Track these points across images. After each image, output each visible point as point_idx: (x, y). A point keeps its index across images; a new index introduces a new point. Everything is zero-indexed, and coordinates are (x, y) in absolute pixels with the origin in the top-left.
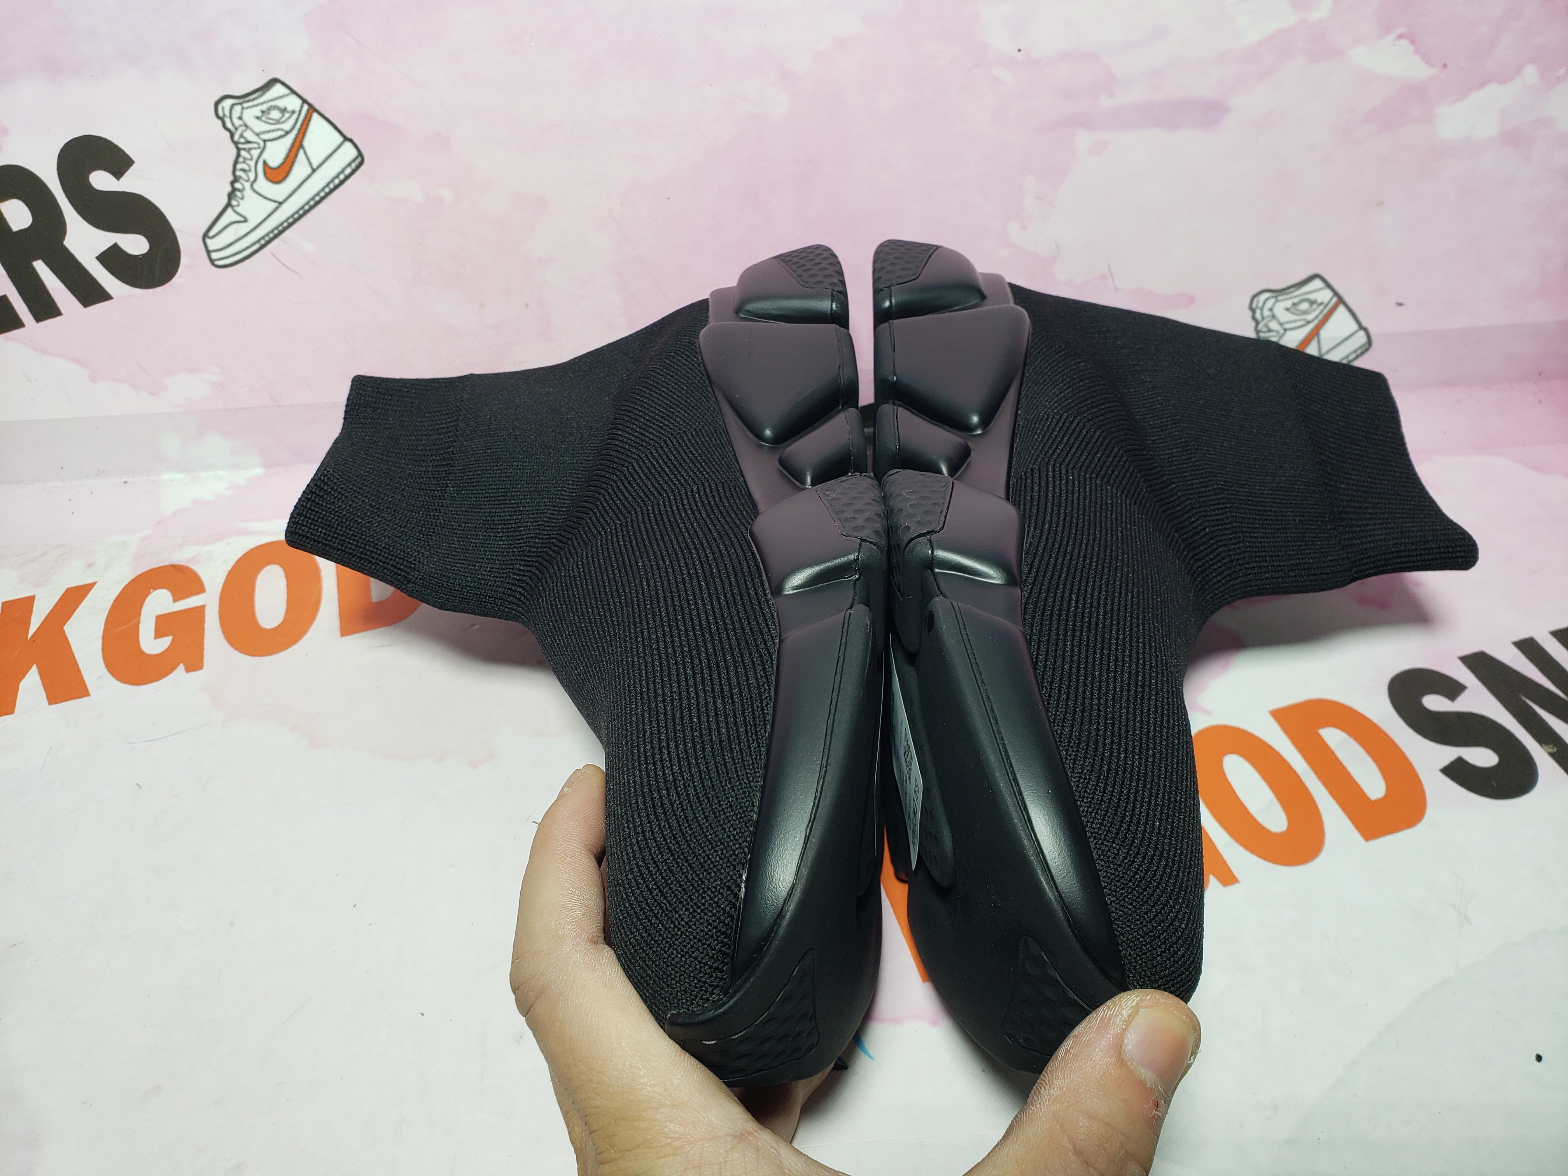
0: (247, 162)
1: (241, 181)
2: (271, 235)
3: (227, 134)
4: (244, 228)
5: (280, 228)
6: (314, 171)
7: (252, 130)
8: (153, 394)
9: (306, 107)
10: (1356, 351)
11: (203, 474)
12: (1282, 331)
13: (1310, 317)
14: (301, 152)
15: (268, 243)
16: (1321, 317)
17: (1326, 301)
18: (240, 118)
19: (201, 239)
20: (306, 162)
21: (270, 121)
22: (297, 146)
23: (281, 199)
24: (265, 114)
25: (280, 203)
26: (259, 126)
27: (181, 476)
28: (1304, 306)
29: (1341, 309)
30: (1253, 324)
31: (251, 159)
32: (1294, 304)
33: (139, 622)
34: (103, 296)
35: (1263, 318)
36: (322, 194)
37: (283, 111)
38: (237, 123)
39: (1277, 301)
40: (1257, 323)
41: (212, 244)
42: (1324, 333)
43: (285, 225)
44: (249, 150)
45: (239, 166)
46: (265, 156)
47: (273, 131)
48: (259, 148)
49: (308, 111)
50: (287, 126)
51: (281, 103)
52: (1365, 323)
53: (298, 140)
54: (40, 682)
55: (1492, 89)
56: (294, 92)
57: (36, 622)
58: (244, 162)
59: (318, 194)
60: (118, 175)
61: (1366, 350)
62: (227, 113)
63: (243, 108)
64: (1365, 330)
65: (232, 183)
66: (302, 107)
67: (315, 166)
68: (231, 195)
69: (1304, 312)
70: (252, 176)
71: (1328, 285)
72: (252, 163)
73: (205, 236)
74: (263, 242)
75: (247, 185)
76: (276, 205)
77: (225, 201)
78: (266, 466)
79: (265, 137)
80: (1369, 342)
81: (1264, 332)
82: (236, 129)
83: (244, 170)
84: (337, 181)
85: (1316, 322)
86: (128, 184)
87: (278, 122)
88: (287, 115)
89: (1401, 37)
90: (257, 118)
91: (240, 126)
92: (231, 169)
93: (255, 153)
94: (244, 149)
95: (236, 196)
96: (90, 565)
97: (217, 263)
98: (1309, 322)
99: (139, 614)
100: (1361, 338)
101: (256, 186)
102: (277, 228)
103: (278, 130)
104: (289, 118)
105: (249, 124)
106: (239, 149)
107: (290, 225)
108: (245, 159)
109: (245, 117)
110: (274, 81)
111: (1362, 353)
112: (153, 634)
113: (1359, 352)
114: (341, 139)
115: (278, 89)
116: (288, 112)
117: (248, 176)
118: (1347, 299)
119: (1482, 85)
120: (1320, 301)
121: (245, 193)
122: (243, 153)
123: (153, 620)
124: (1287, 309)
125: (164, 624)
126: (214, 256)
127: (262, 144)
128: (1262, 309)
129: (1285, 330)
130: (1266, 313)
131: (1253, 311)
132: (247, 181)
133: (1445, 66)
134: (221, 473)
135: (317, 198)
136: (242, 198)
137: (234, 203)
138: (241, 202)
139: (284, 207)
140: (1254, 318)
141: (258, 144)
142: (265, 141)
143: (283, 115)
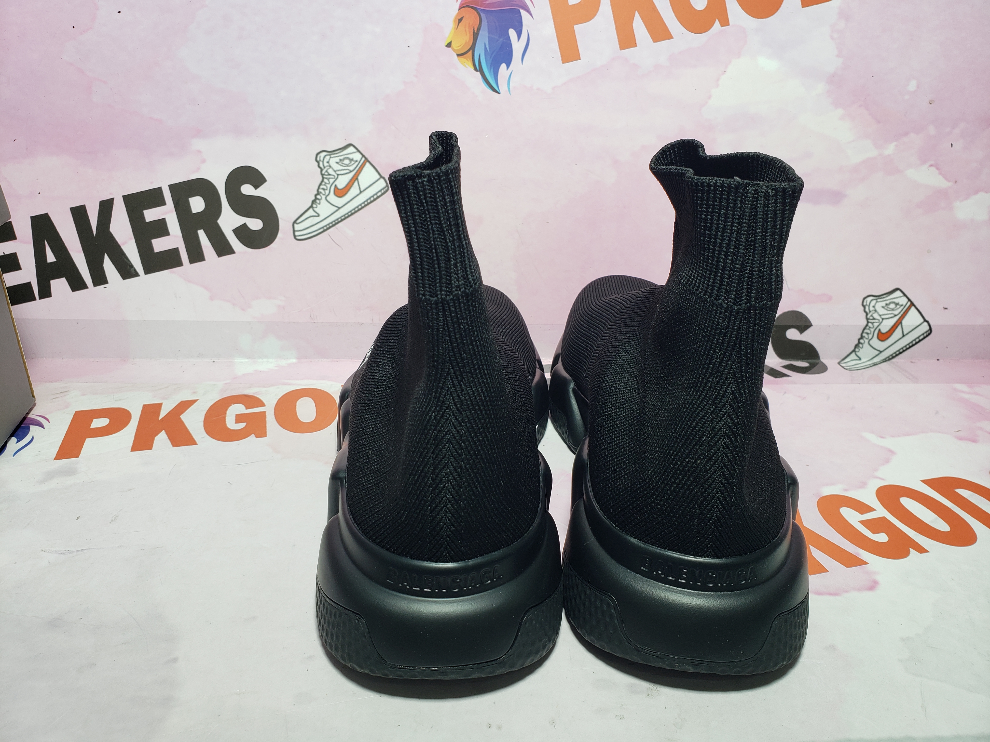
0: (327, 185)
1: (321, 195)
2: (331, 225)
3: (319, 170)
4: (317, 219)
5: (336, 222)
6: (361, 192)
7: (333, 169)
8: (243, 310)
9: (363, 159)
10: (923, 334)
11: (260, 360)
12: (881, 320)
13: (896, 312)
14: (356, 182)
15: (328, 229)
16: (902, 313)
17: (904, 304)
18: (328, 162)
19: (291, 224)
20: (358, 187)
21: (343, 165)
22: (355, 178)
23: (340, 206)
24: (342, 162)
25: (339, 208)
26: (337, 167)
27: (246, 360)
28: (892, 306)
29: (913, 309)
30: (865, 314)
31: (329, 184)
32: (887, 304)
33: (225, 417)
34: (231, 251)
35: (870, 312)
36: (363, 205)
37: (351, 160)
38: (326, 164)
39: (877, 302)
40: (867, 314)
41: (297, 227)
42: (904, 322)
43: (340, 220)
44: (328, 179)
45: (322, 187)
46: (336, 183)
47: (344, 170)
48: (334, 178)
49: (364, 161)
50: (351, 168)
51: (351, 156)
52: (927, 319)
53: (356, 175)
54: (167, 437)
55: (981, 195)
56: (359, 151)
57: (163, 414)
58: (325, 185)
59: (361, 205)
60: (256, 187)
61: (929, 334)
62: (322, 159)
63: (331, 157)
64: (928, 322)
65: (316, 195)
66: (361, 159)
67: (362, 190)
68: (314, 202)
69: (893, 310)
70: (327, 192)
71: (905, 295)
72: (329, 186)
73: (295, 222)
74: (325, 228)
75: (324, 197)
76: (337, 208)
77: (310, 204)
78: (298, 358)
79: (338, 173)
80: (930, 329)
81: (871, 319)
82: (324, 167)
83: (324, 189)
84: (372, 199)
85: (900, 315)
86: (261, 192)
87: (347, 165)
88: (353, 162)
89: (931, 166)
90: (337, 163)
91: (327, 166)
92: (317, 188)
93: (332, 181)
94: (326, 178)
95: (316, 202)
96: (194, 393)
97: (298, 238)
98: (895, 315)
99: (226, 413)
100: (925, 327)
101: (328, 198)
102: (334, 221)
103: (346, 170)
104: (353, 164)
105: (332, 165)
106: (323, 178)
107: (342, 220)
108: (326, 183)
109: (331, 162)
110: (350, 145)
111: (927, 336)
112: (234, 421)
113: (925, 335)
114: (378, 177)
115: (351, 149)
116: (353, 161)
117: (325, 193)
118: (915, 303)
119: (976, 192)
120: (901, 303)
121: (322, 201)
122: (326, 180)
123: (235, 416)
124: (883, 307)
125: (239, 418)
126: (297, 233)
127: (336, 176)
128: (869, 306)
129: (883, 319)
130: (871, 309)
131: (864, 307)
132: (324, 195)
133: (956, 182)
134: (271, 360)
135: (360, 207)
136: (319, 204)
137: (314, 206)
138: (318, 205)
139: (341, 210)
140: (865, 311)
141: (334, 176)
142: (338, 175)
143: (351, 162)
